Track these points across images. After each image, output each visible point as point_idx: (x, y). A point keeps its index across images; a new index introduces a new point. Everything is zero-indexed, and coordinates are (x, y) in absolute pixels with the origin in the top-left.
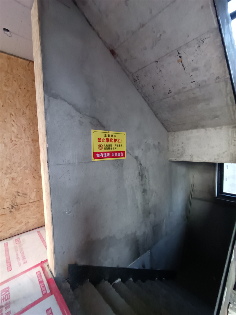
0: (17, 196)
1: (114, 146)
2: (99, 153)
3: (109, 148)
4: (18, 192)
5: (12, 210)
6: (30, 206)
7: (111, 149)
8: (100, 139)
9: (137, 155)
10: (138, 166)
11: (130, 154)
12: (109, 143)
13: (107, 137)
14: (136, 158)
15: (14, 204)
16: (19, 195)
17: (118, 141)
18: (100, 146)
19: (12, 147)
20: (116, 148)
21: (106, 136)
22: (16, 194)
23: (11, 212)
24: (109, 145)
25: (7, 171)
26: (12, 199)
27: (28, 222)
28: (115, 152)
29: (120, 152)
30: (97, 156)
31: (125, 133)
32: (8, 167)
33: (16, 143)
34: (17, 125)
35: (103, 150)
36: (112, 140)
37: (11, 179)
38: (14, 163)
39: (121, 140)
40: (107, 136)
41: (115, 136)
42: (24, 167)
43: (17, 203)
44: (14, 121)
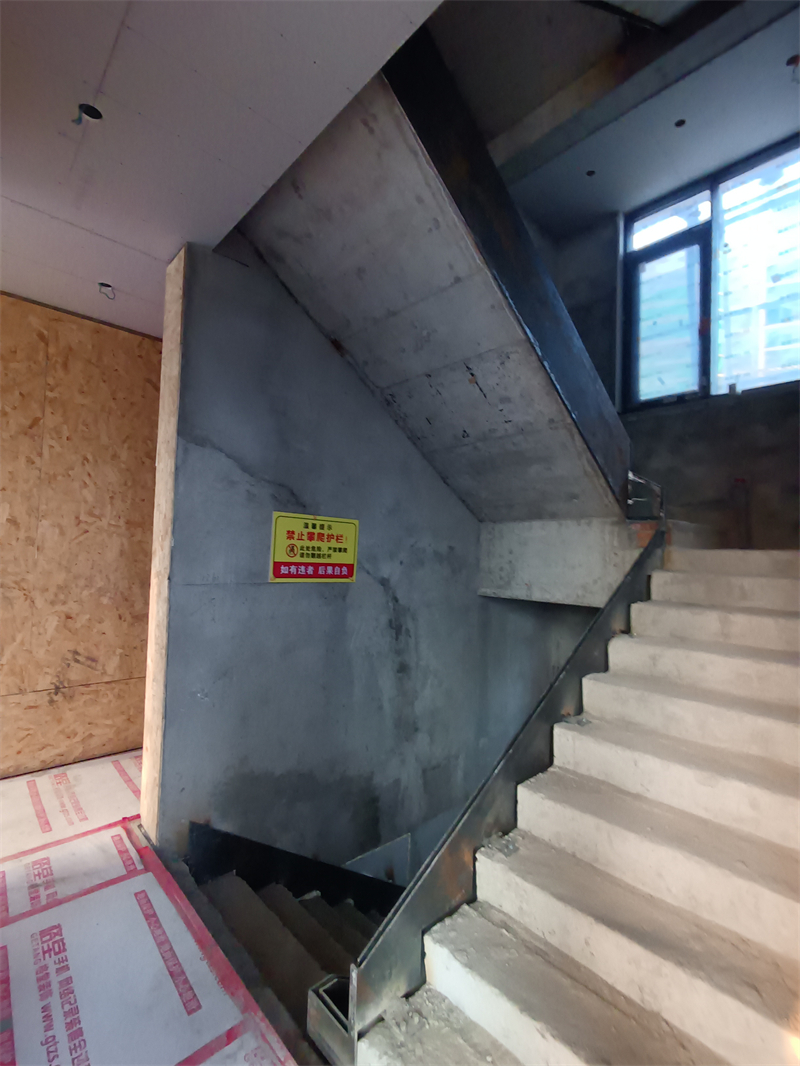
0: (73, 664)
1: (325, 551)
2: (288, 564)
3: (313, 556)
4: (76, 653)
5: (55, 698)
6: (101, 693)
7: (319, 556)
8: (293, 532)
9: (385, 576)
10: (387, 602)
11: (368, 573)
12: (315, 543)
13: (311, 530)
14: (384, 583)
15: (62, 683)
16: (77, 661)
17: (337, 539)
18: (292, 550)
19: (76, 538)
20: (329, 556)
21: (306, 526)
22: (70, 656)
23: (52, 702)
24: (313, 548)
25: (56, 595)
26: (59, 669)
27: (91, 736)
28: (326, 565)
29: (341, 566)
30: (283, 572)
31: (356, 522)
32: (60, 587)
33: (86, 527)
34: (95, 483)
35: (298, 559)
36: (321, 537)
37: (63, 617)
38: (77, 577)
39: (344, 539)
40: (310, 526)
41: (330, 527)
42: (100, 589)
43: (69, 681)
44: (89, 475)
